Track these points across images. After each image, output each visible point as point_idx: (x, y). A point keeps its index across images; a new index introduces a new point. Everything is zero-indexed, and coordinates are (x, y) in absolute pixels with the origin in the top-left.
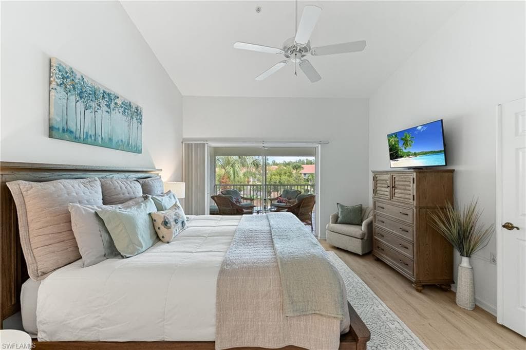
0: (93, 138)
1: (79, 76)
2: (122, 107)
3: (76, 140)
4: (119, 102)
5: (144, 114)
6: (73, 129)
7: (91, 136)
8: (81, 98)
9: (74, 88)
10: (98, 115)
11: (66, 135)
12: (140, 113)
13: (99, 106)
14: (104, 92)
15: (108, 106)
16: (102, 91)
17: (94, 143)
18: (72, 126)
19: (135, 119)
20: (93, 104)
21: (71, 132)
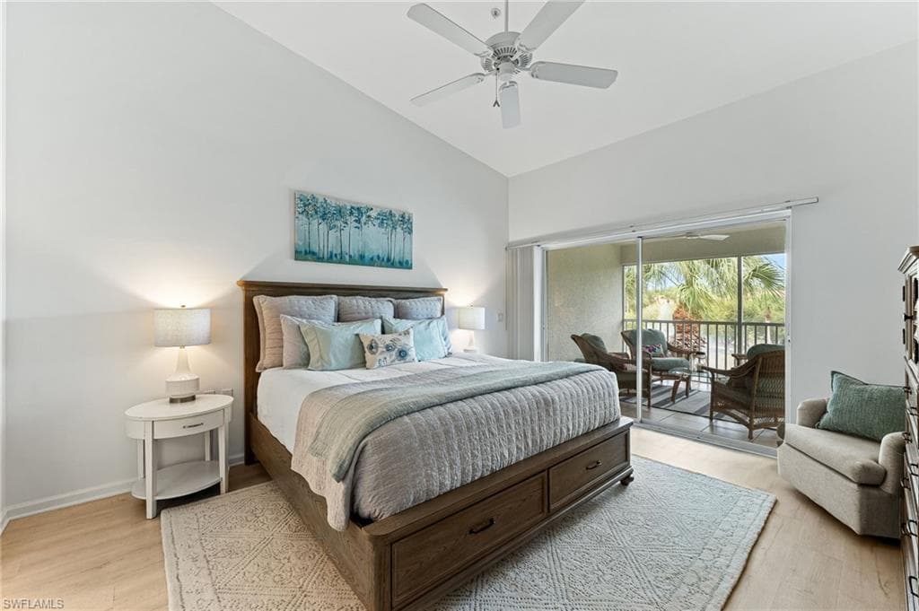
0: (339, 257)
1: (321, 200)
2: (378, 219)
3: (320, 259)
4: (373, 214)
5: (414, 220)
6: (316, 250)
7: (336, 255)
8: (324, 220)
9: (316, 213)
10: (345, 233)
11: (309, 257)
12: (409, 220)
13: (346, 223)
14: (352, 208)
15: (358, 221)
16: (349, 208)
17: (341, 261)
18: (315, 248)
19: (399, 229)
20: (338, 223)
21: (314, 253)
